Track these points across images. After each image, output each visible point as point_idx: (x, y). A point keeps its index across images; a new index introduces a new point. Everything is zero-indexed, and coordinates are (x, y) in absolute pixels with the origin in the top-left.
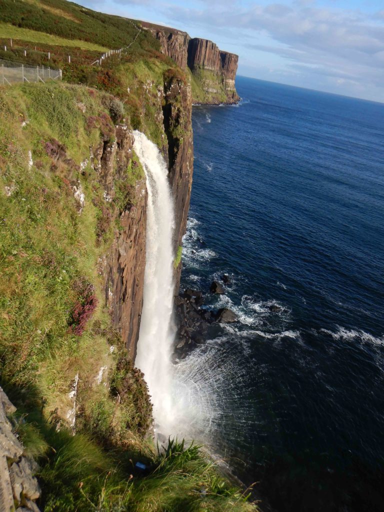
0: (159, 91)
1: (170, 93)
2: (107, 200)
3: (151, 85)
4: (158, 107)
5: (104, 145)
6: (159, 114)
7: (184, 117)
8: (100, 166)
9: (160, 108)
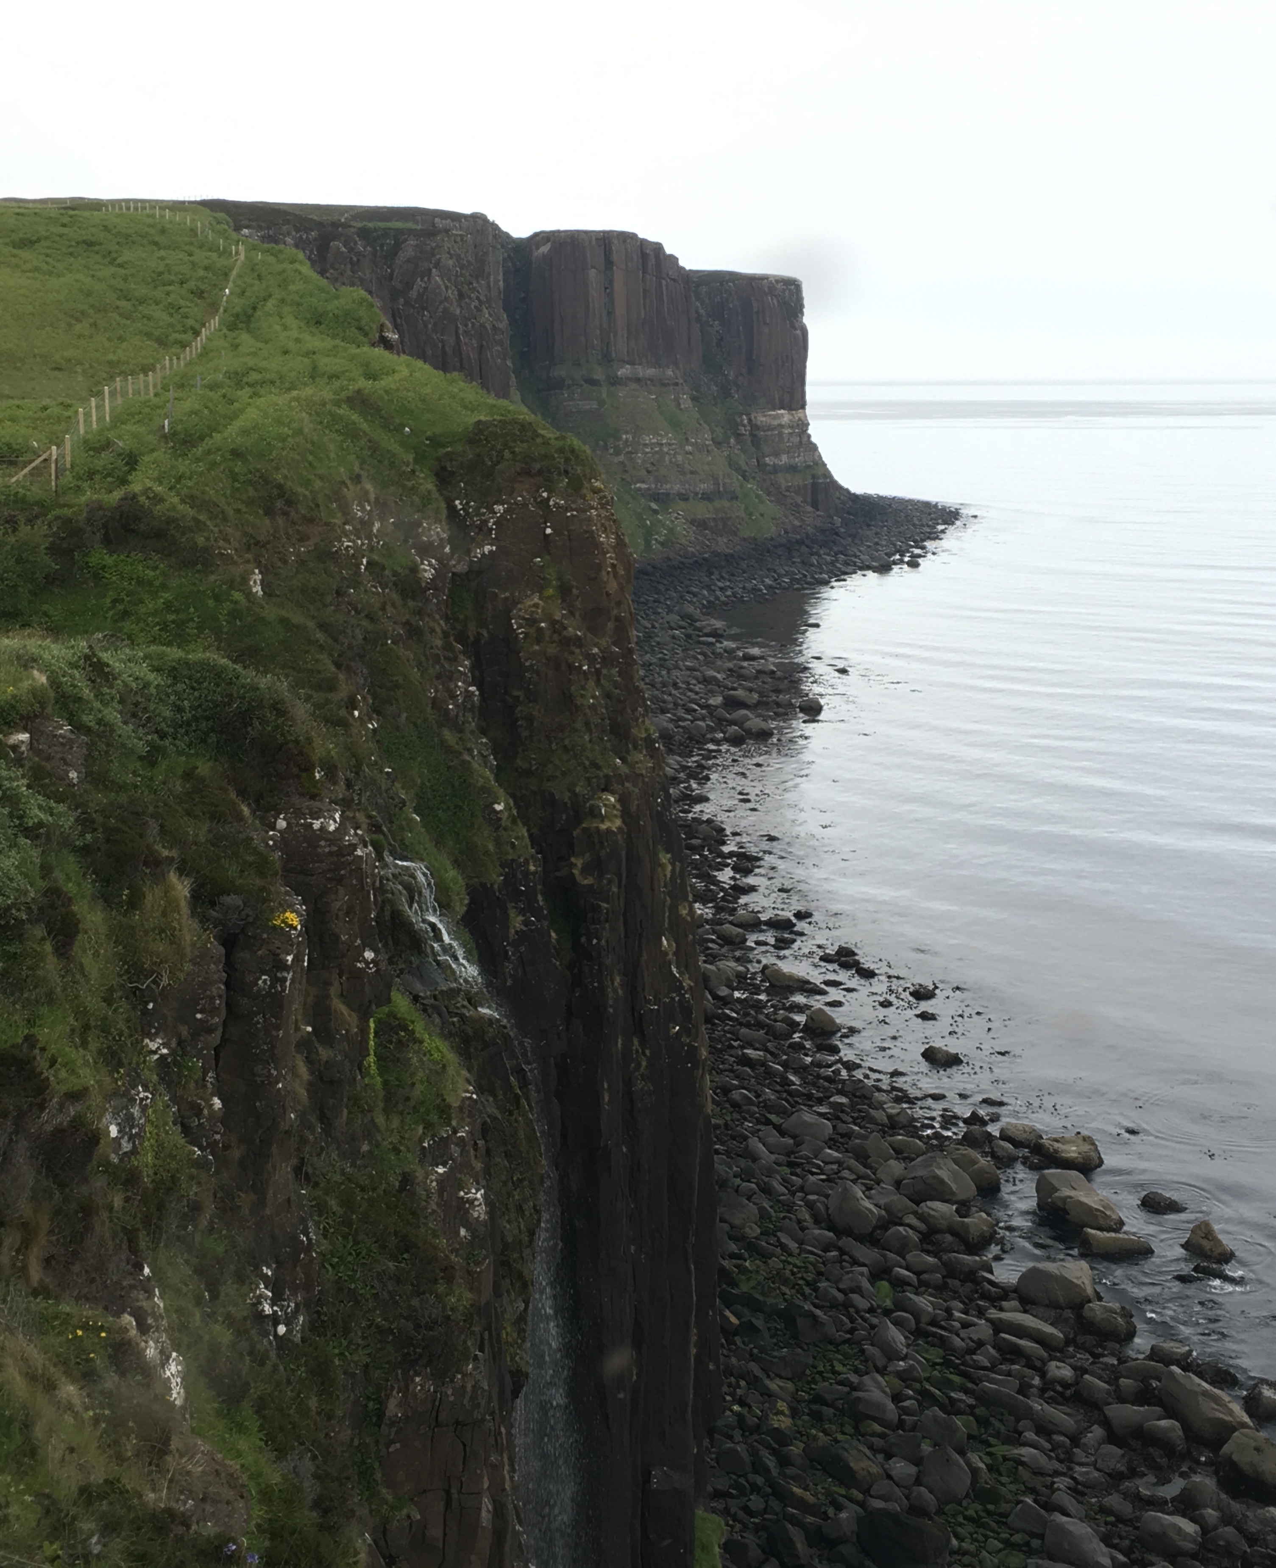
0: (426, 550)
1: (487, 549)
2: (282, 1329)
3: (377, 525)
4: (439, 643)
5: (229, 964)
6: (446, 677)
7: (598, 673)
8: (217, 1103)
9: (448, 647)
